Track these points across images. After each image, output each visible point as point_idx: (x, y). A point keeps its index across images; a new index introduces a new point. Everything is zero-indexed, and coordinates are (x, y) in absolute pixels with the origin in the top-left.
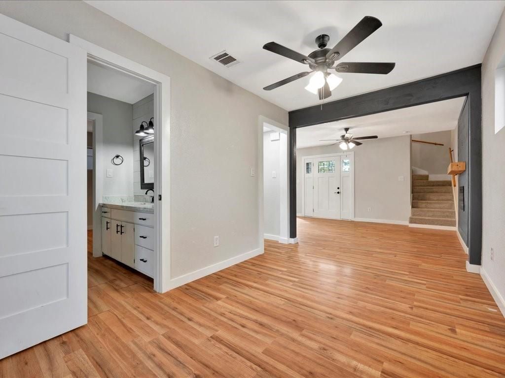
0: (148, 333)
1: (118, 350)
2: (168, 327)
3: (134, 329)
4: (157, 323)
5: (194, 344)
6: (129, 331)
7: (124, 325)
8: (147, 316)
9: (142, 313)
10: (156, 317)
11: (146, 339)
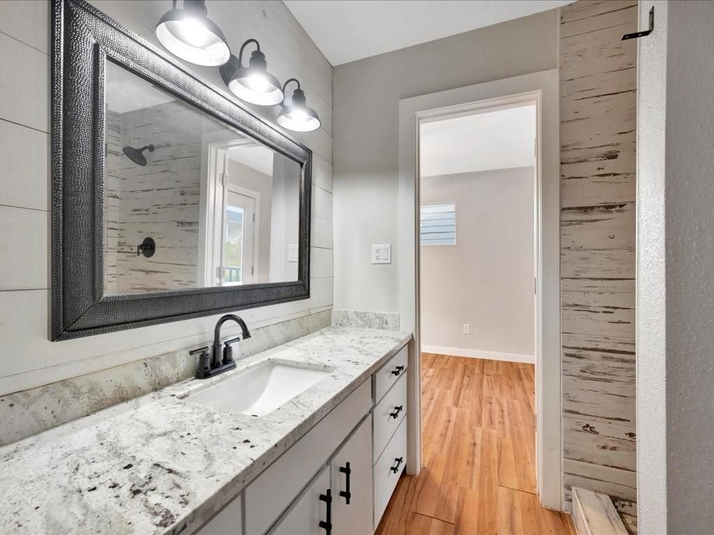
0: (489, 435)
1: (520, 438)
2: (471, 428)
3: (495, 445)
4: (474, 436)
5: (471, 413)
6: (500, 447)
7: (500, 453)
8: (472, 448)
9: (473, 454)
10: (468, 440)
11: (494, 432)
